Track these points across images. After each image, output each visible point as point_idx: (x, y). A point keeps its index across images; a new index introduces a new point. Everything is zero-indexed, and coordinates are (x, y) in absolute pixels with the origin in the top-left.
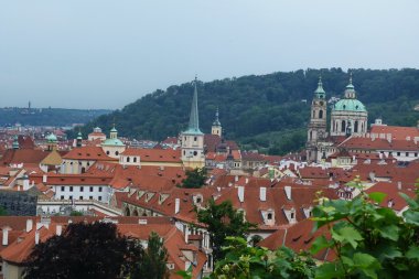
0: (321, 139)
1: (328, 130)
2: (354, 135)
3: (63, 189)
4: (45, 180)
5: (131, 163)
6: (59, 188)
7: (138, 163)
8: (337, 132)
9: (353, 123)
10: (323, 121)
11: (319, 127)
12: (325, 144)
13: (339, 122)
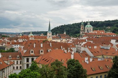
0: (83, 33)
1: (84, 32)
2: (89, 32)
3: (15, 46)
4: (11, 44)
5: (32, 39)
6: (14, 45)
7: (34, 39)
8: (86, 32)
9: (89, 30)
10: (83, 30)
11: (82, 31)
12: (83, 34)
13: (86, 30)
